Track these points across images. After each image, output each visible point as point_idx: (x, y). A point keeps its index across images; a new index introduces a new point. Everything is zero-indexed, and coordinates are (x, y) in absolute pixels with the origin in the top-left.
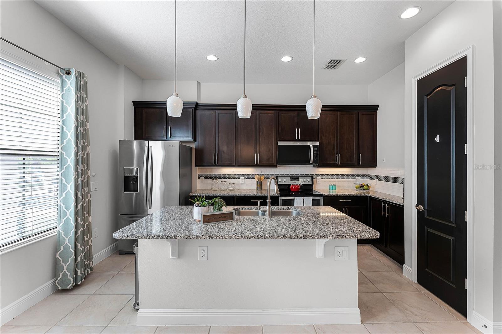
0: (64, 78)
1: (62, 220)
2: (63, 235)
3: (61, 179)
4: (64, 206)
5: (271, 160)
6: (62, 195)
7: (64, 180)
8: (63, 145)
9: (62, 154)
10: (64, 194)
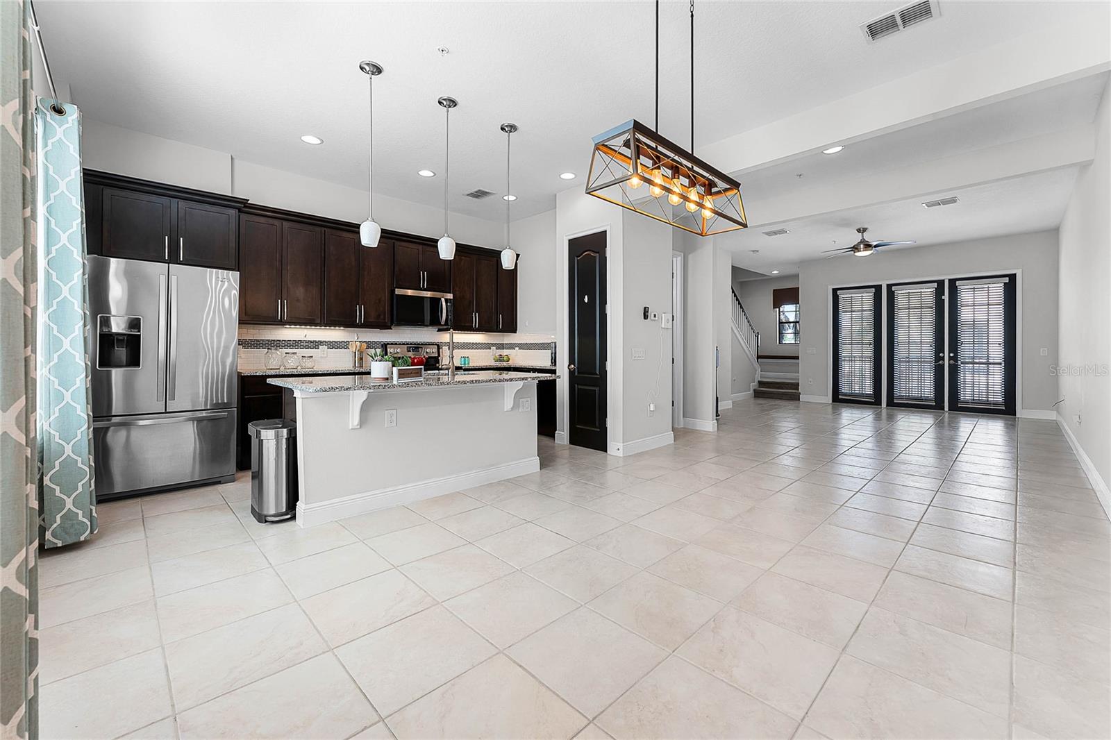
0: (48, 118)
1: (54, 409)
2: (57, 440)
3: (49, 325)
4: (57, 382)
5: (382, 317)
6: (51, 359)
7: (55, 327)
8: (50, 256)
9: (49, 275)
10: (56, 356)
